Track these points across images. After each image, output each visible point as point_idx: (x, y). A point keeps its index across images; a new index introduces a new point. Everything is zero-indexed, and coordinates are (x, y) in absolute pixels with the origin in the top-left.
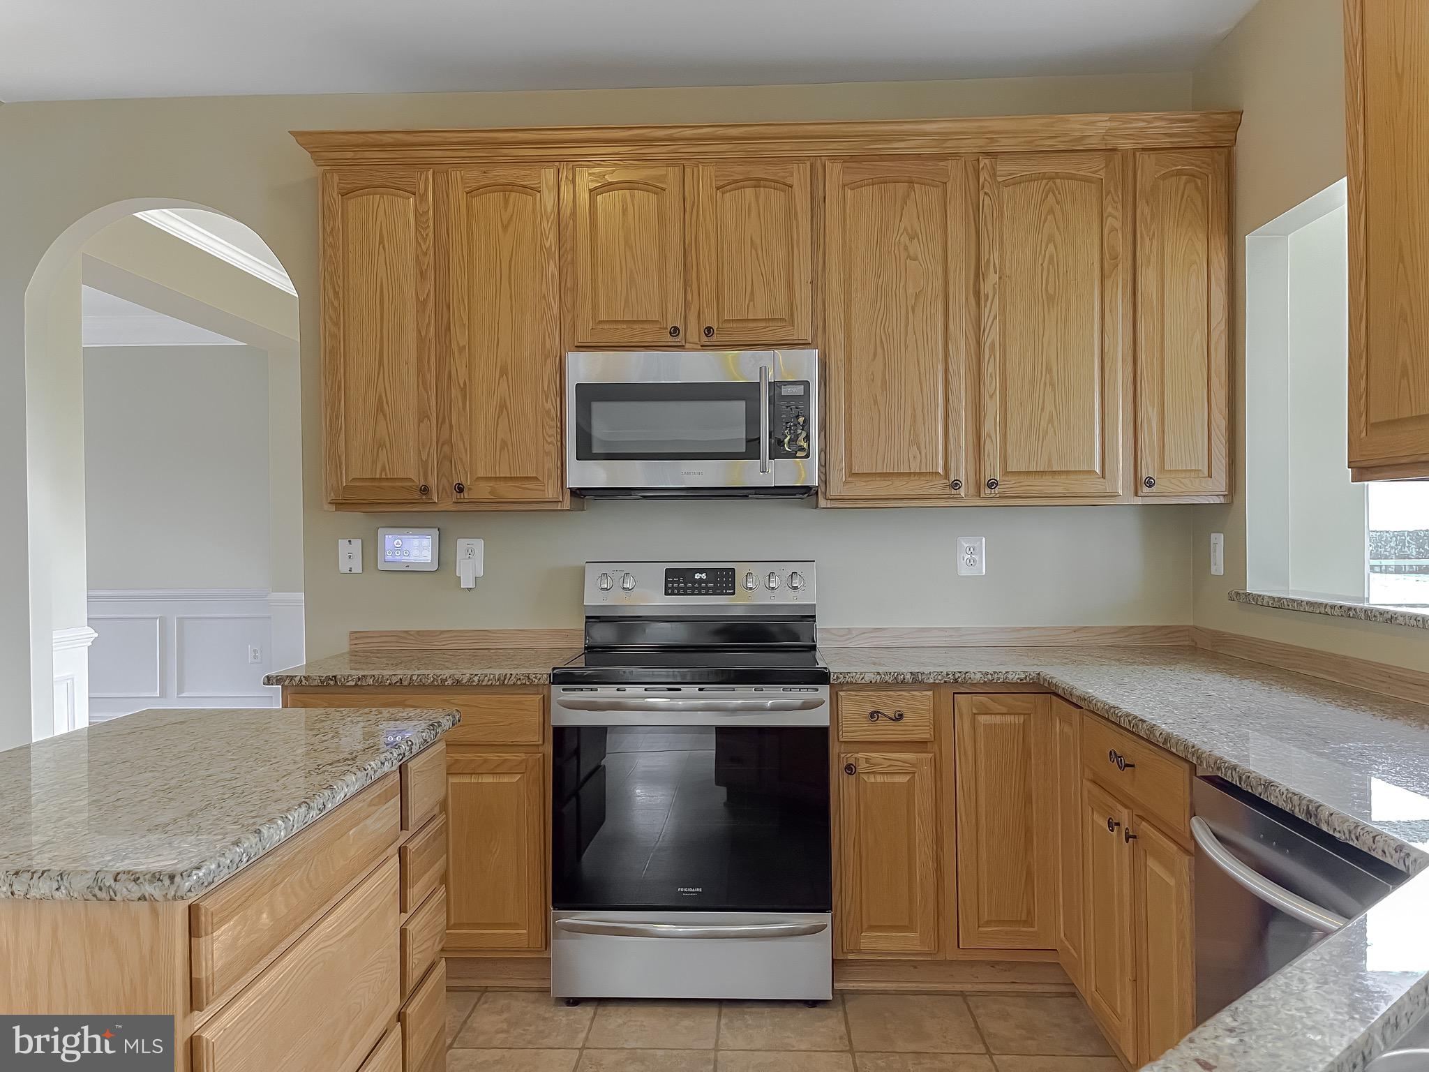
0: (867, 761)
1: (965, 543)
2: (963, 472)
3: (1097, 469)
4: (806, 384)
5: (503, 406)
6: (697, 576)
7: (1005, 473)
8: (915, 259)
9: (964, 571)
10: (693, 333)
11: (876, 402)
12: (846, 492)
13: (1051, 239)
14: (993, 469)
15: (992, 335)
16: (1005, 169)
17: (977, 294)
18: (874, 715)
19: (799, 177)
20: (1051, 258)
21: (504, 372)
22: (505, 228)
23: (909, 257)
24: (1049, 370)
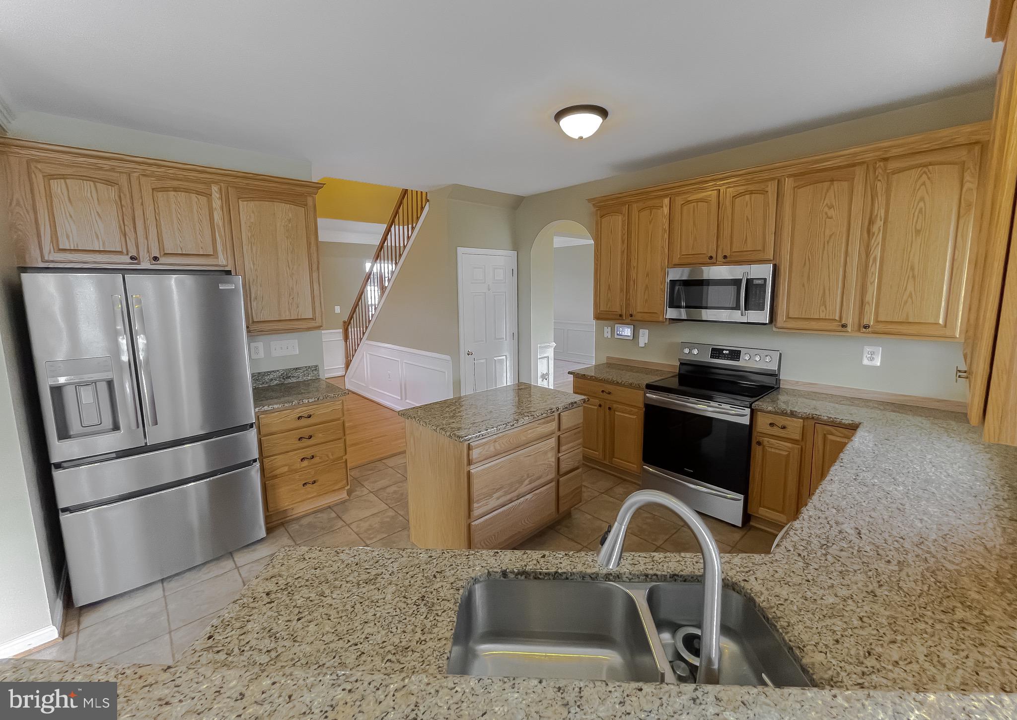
0: (768, 442)
1: (868, 349)
2: (850, 319)
3: (941, 322)
4: (765, 280)
5: (647, 287)
6: (724, 352)
7: (877, 321)
8: (831, 218)
9: (866, 362)
10: (720, 258)
11: (803, 286)
12: (785, 325)
13: (922, 199)
14: (869, 319)
15: (877, 252)
16: (893, 165)
17: (869, 231)
18: (772, 425)
19: (772, 188)
20: (921, 210)
21: (647, 275)
22: (650, 222)
23: (828, 217)
24: (912, 269)
